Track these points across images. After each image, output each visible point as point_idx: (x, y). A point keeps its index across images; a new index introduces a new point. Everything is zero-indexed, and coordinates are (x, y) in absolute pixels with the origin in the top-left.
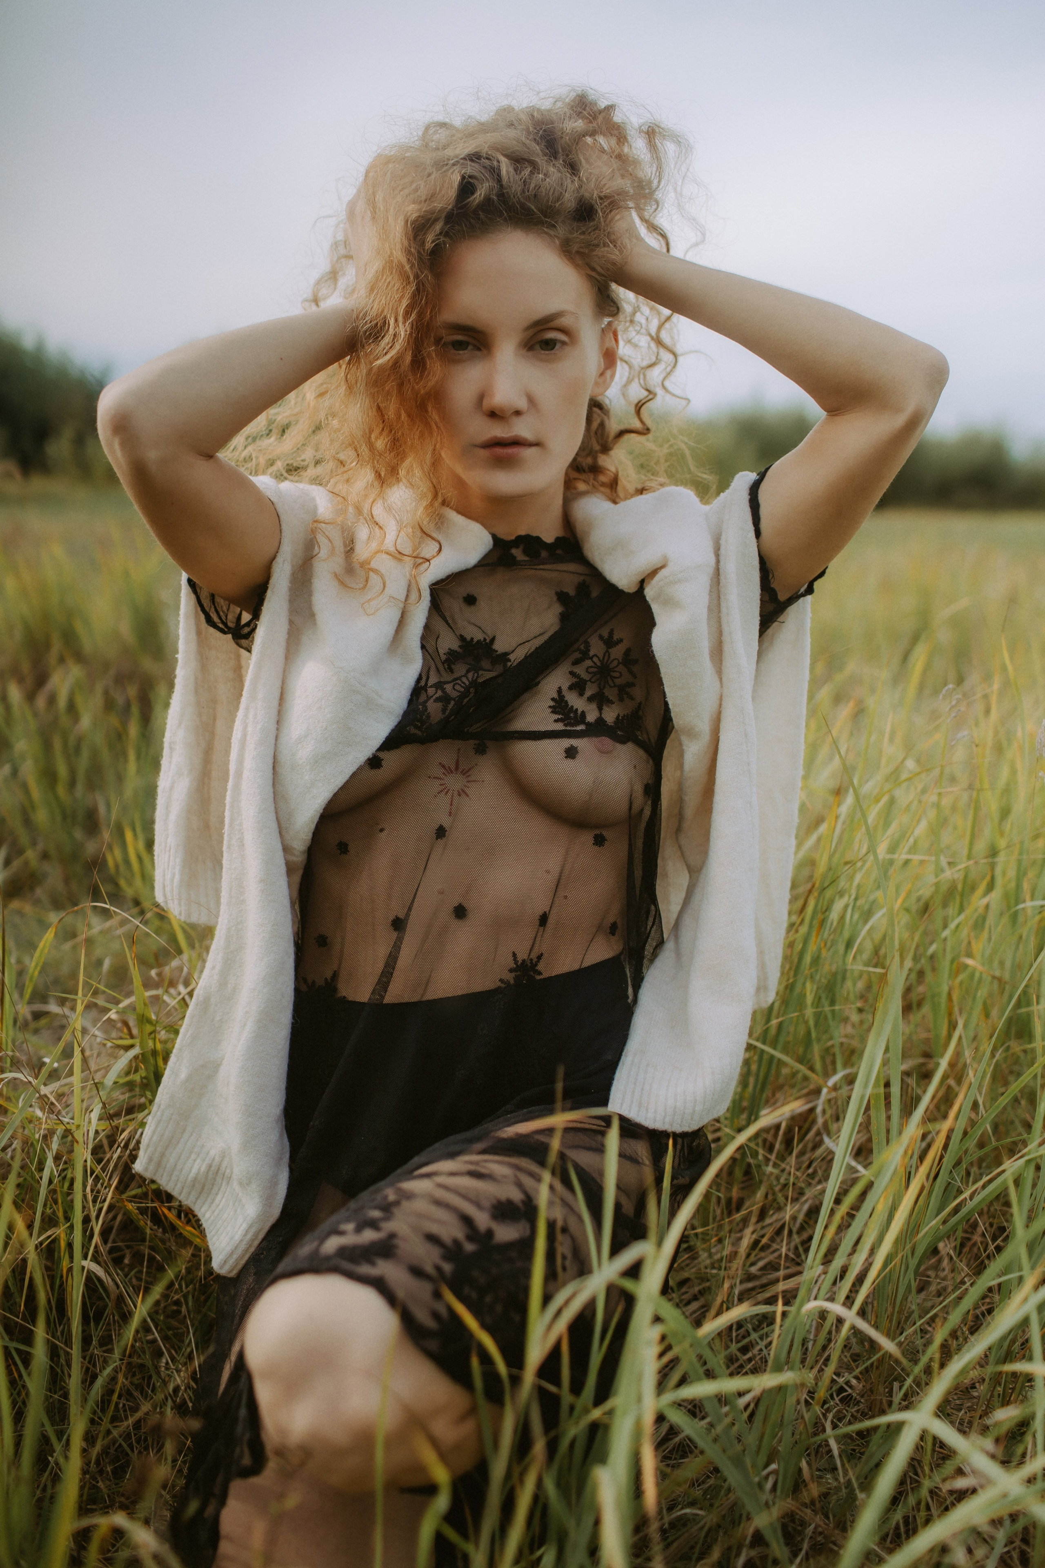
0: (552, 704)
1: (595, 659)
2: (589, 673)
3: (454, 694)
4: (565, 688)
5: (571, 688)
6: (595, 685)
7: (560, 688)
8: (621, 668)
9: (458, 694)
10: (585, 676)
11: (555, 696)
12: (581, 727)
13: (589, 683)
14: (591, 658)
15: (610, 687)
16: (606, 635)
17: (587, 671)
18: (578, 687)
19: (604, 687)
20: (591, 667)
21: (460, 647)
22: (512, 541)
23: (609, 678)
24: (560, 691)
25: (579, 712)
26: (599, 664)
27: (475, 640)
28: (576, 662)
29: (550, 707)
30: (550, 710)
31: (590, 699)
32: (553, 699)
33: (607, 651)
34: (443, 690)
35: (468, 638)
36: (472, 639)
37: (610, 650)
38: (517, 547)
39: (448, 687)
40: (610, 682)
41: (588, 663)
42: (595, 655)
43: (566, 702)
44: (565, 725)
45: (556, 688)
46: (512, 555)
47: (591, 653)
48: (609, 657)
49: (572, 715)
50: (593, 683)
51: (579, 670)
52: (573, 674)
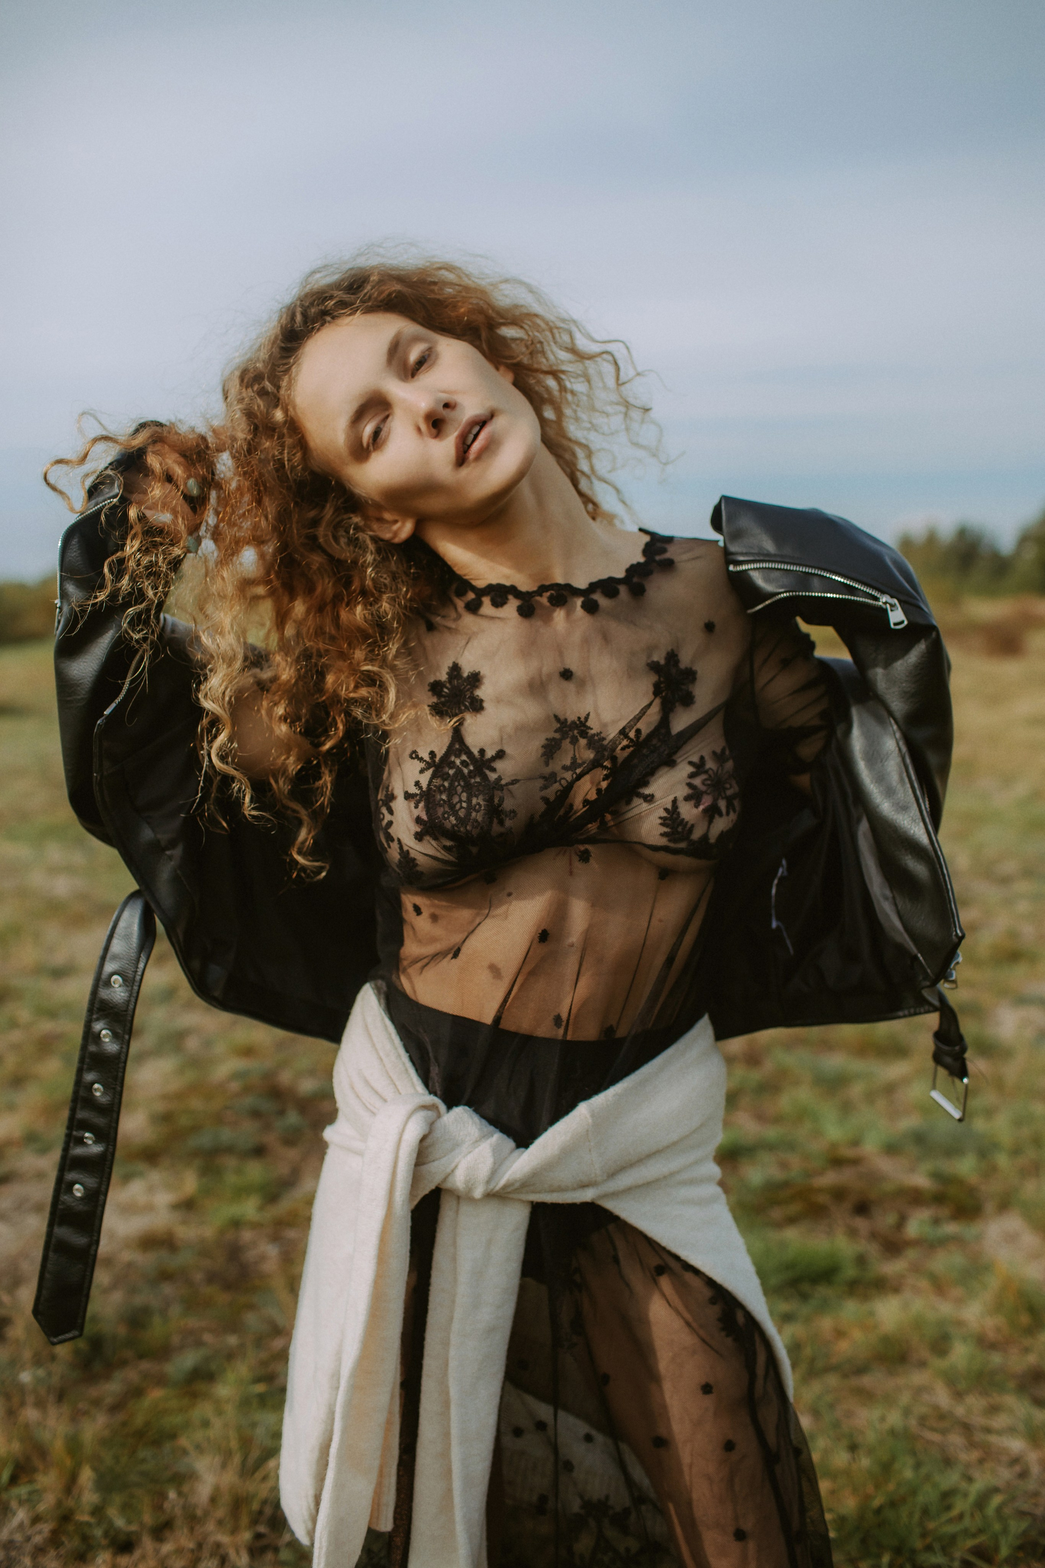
0: (664, 814)
1: (709, 772)
2: (706, 785)
4: (680, 799)
5: (687, 798)
6: (711, 797)
7: (675, 798)
10: (702, 788)
11: (669, 807)
12: (683, 845)
14: (706, 772)
17: (704, 784)
18: (695, 796)
19: (718, 800)
20: (707, 780)
23: (722, 790)
24: (675, 801)
25: (689, 826)
26: (713, 777)
28: (692, 776)
29: (661, 818)
30: (660, 821)
31: (703, 812)
32: (666, 810)
33: (720, 766)
37: (724, 765)
41: (704, 777)
42: (710, 769)
43: (679, 814)
44: (670, 841)
45: (671, 798)
47: (706, 767)
48: (723, 770)
49: (680, 829)
50: (709, 794)
51: (697, 782)
52: (689, 785)
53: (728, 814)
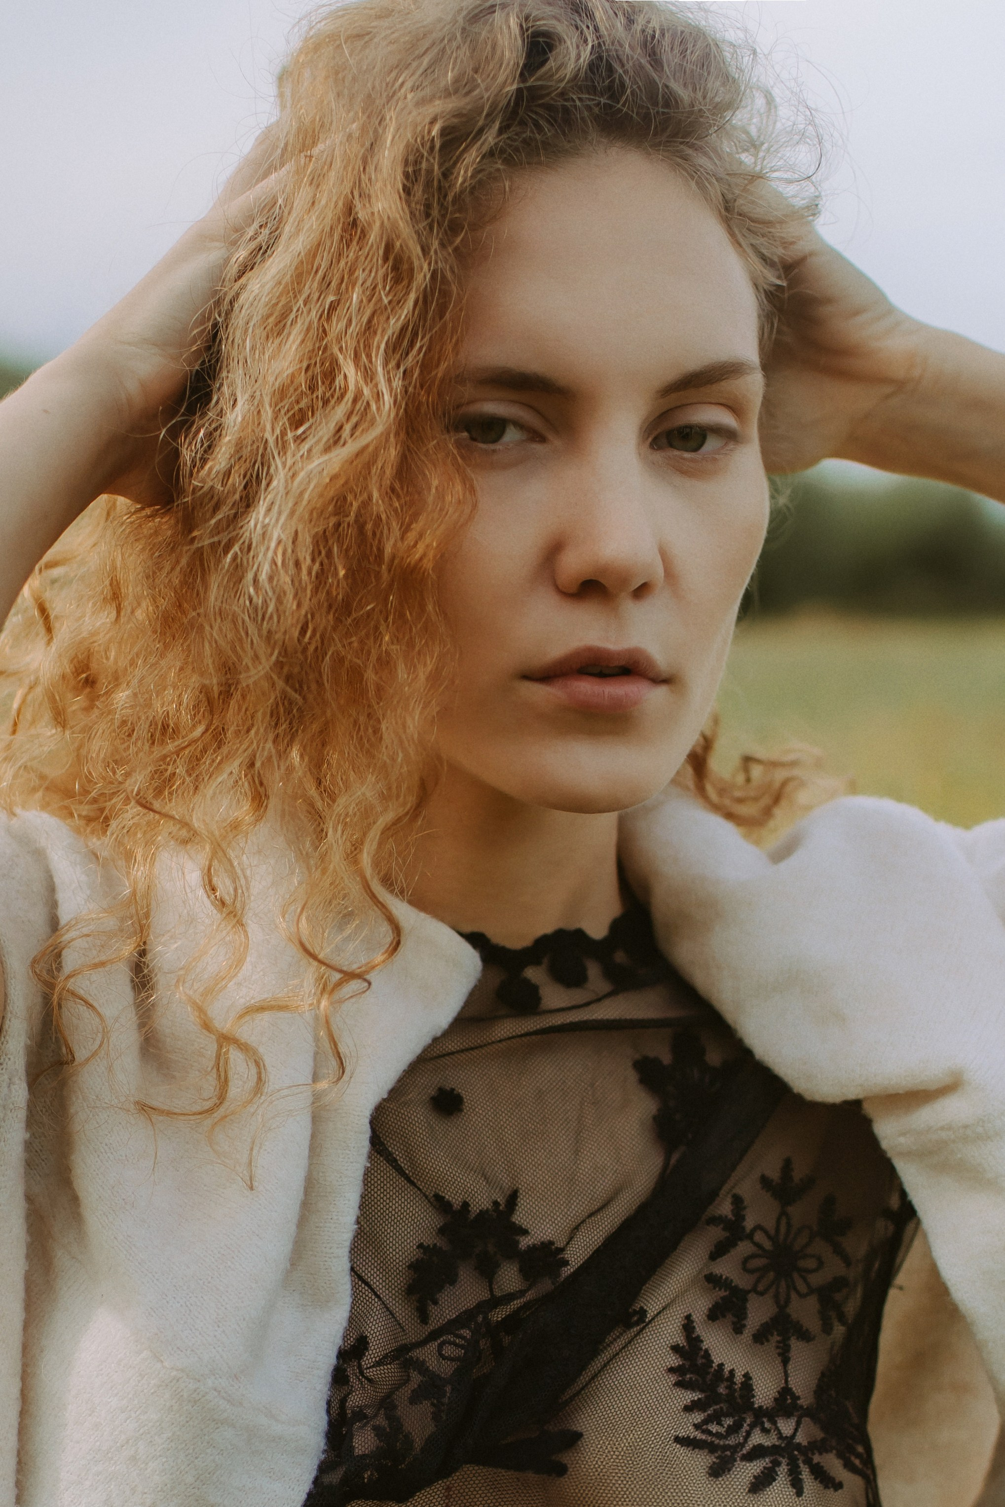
0: (674, 1361)
1: (759, 1237)
2: (751, 1272)
3: (446, 1369)
4: (699, 1317)
5: (713, 1315)
6: (768, 1299)
7: (688, 1317)
8: (820, 1247)
9: (455, 1365)
10: (741, 1281)
11: (681, 1340)
13: (752, 1297)
14: (750, 1237)
15: (801, 1296)
16: (774, 1174)
17: (745, 1269)
18: (730, 1309)
19: (788, 1301)
20: (753, 1256)
21: (442, 1231)
22: (525, 951)
23: (795, 1275)
24: (688, 1326)
25: (739, 1378)
26: (768, 1245)
27: (475, 1210)
28: (718, 1252)
29: (671, 1370)
30: (673, 1378)
31: (760, 1337)
32: (676, 1349)
33: (783, 1213)
34: (420, 1367)
35: (457, 1204)
36: (465, 1205)
37: (790, 1209)
38: (537, 962)
39: (428, 1355)
40: (802, 1287)
41: (744, 1248)
42: (759, 1227)
43: (707, 1355)
46: (527, 982)
47: (749, 1224)
48: (789, 1225)
49: (722, 1390)
50: (762, 1294)
51: (726, 1268)
52: (712, 1280)
53: (827, 1328)
